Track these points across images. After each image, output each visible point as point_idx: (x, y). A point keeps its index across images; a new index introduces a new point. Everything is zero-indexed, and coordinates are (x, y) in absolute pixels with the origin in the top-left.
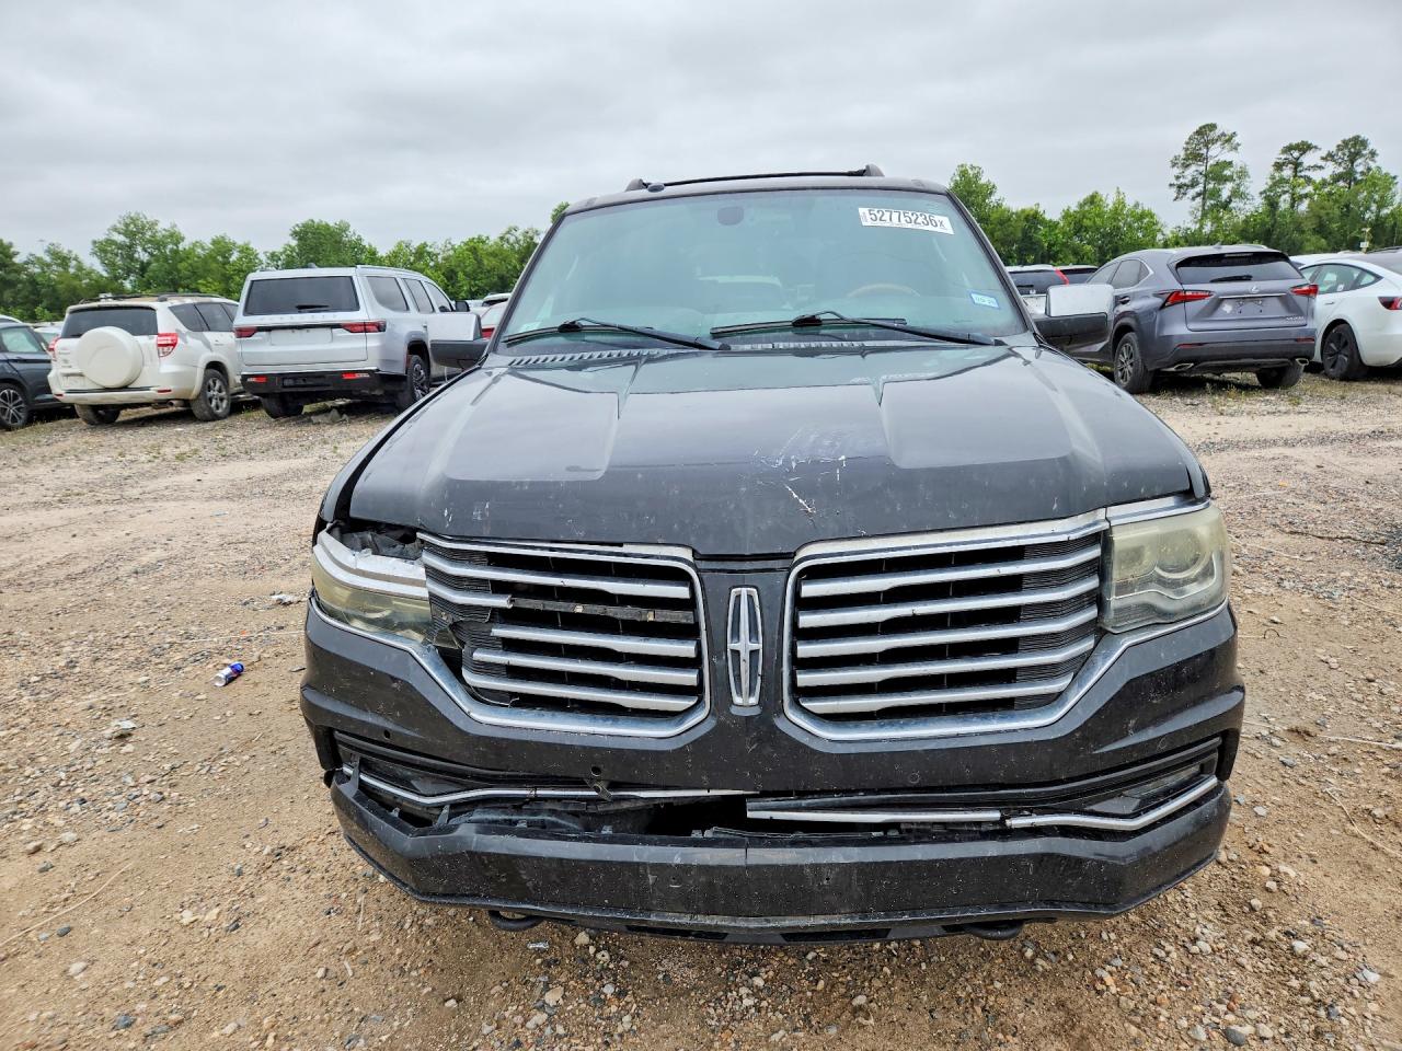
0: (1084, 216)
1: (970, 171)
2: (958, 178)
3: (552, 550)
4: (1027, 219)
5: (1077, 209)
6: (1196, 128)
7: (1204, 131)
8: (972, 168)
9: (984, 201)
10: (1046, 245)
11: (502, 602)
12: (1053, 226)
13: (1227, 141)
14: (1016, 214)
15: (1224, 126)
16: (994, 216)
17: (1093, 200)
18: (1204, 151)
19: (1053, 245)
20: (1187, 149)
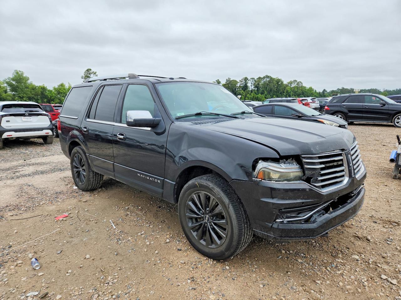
0: (60, 90)
1: (19, 72)
2: (15, 74)
3: (329, 153)
4: (42, 88)
5: (58, 87)
6: (86, 69)
7: (88, 70)
8: (20, 71)
9: (26, 82)
10: (50, 96)
11: (323, 166)
12: (51, 91)
13: (95, 74)
14: (38, 87)
15: (93, 70)
16: (30, 87)
17: (62, 85)
18: (89, 75)
19: (52, 97)
20: (85, 74)
